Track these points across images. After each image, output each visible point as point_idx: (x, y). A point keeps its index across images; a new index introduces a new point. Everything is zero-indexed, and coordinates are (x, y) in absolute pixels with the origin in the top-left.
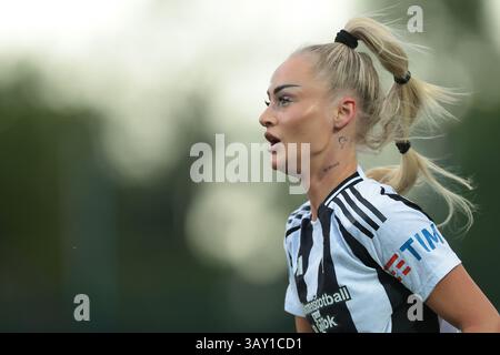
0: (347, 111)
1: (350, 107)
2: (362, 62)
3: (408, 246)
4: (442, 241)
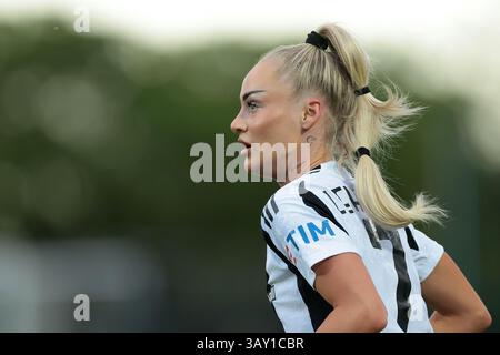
0: (310, 110)
1: (317, 107)
2: (327, 61)
3: (290, 238)
4: (332, 233)
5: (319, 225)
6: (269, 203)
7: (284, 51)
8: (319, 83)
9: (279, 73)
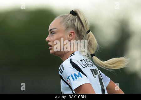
0: (71, 35)
1: (73, 34)
2: (76, 20)
3: (68, 78)
4: (81, 77)
5: (77, 74)
6: (61, 66)
7: (63, 16)
8: (73, 26)
9: (61, 23)
